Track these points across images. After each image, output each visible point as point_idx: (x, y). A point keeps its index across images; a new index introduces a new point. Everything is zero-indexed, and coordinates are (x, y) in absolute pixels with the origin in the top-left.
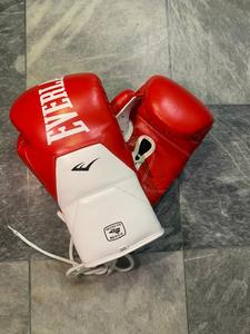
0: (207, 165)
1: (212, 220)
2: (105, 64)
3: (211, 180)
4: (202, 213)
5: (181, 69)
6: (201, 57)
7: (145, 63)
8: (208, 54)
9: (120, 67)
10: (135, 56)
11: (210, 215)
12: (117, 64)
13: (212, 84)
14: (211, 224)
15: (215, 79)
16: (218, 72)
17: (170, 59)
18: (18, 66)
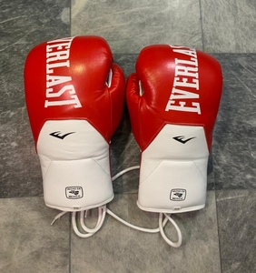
0: (236, 110)
1: (243, 162)
2: (141, 16)
3: (241, 123)
4: (233, 154)
5: (211, 21)
6: (229, 10)
7: (177, 16)
8: (236, 7)
9: (155, 19)
10: (168, 9)
11: (240, 156)
12: (152, 16)
13: (240, 34)
14: (241, 165)
15: (243, 30)
16: (246, 23)
17: (201, 11)
18: (64, 17)
